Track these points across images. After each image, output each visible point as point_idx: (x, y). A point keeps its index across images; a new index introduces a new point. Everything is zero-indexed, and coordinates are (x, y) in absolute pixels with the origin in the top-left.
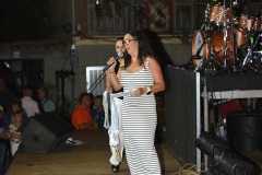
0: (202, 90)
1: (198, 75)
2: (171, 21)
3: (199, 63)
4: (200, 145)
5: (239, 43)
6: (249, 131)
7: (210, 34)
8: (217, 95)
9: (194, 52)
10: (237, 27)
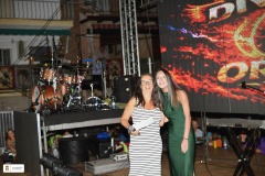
0: (41, 125)
1: (38, 116)
2: (14, 80)
3: (37, 108)
4: (42, 162)
5: (64, 93)
6: (74, 150)
7: (44, 87)
8: (53, 128)
9: (34, 100)
10: (62, 82)
